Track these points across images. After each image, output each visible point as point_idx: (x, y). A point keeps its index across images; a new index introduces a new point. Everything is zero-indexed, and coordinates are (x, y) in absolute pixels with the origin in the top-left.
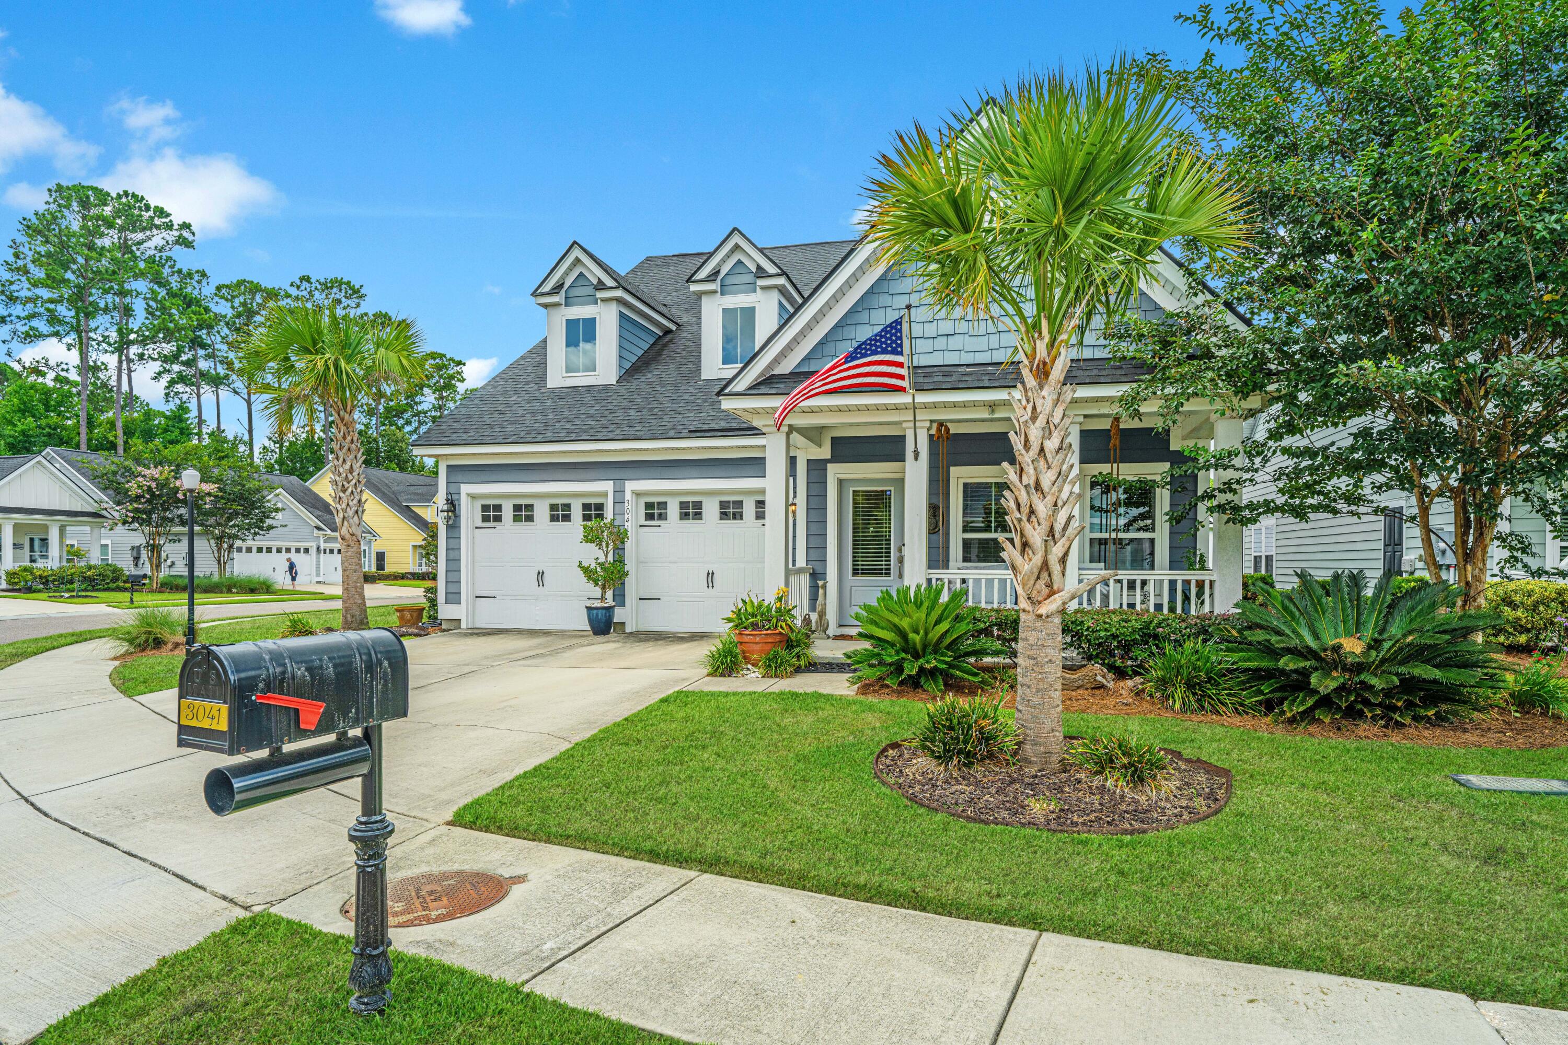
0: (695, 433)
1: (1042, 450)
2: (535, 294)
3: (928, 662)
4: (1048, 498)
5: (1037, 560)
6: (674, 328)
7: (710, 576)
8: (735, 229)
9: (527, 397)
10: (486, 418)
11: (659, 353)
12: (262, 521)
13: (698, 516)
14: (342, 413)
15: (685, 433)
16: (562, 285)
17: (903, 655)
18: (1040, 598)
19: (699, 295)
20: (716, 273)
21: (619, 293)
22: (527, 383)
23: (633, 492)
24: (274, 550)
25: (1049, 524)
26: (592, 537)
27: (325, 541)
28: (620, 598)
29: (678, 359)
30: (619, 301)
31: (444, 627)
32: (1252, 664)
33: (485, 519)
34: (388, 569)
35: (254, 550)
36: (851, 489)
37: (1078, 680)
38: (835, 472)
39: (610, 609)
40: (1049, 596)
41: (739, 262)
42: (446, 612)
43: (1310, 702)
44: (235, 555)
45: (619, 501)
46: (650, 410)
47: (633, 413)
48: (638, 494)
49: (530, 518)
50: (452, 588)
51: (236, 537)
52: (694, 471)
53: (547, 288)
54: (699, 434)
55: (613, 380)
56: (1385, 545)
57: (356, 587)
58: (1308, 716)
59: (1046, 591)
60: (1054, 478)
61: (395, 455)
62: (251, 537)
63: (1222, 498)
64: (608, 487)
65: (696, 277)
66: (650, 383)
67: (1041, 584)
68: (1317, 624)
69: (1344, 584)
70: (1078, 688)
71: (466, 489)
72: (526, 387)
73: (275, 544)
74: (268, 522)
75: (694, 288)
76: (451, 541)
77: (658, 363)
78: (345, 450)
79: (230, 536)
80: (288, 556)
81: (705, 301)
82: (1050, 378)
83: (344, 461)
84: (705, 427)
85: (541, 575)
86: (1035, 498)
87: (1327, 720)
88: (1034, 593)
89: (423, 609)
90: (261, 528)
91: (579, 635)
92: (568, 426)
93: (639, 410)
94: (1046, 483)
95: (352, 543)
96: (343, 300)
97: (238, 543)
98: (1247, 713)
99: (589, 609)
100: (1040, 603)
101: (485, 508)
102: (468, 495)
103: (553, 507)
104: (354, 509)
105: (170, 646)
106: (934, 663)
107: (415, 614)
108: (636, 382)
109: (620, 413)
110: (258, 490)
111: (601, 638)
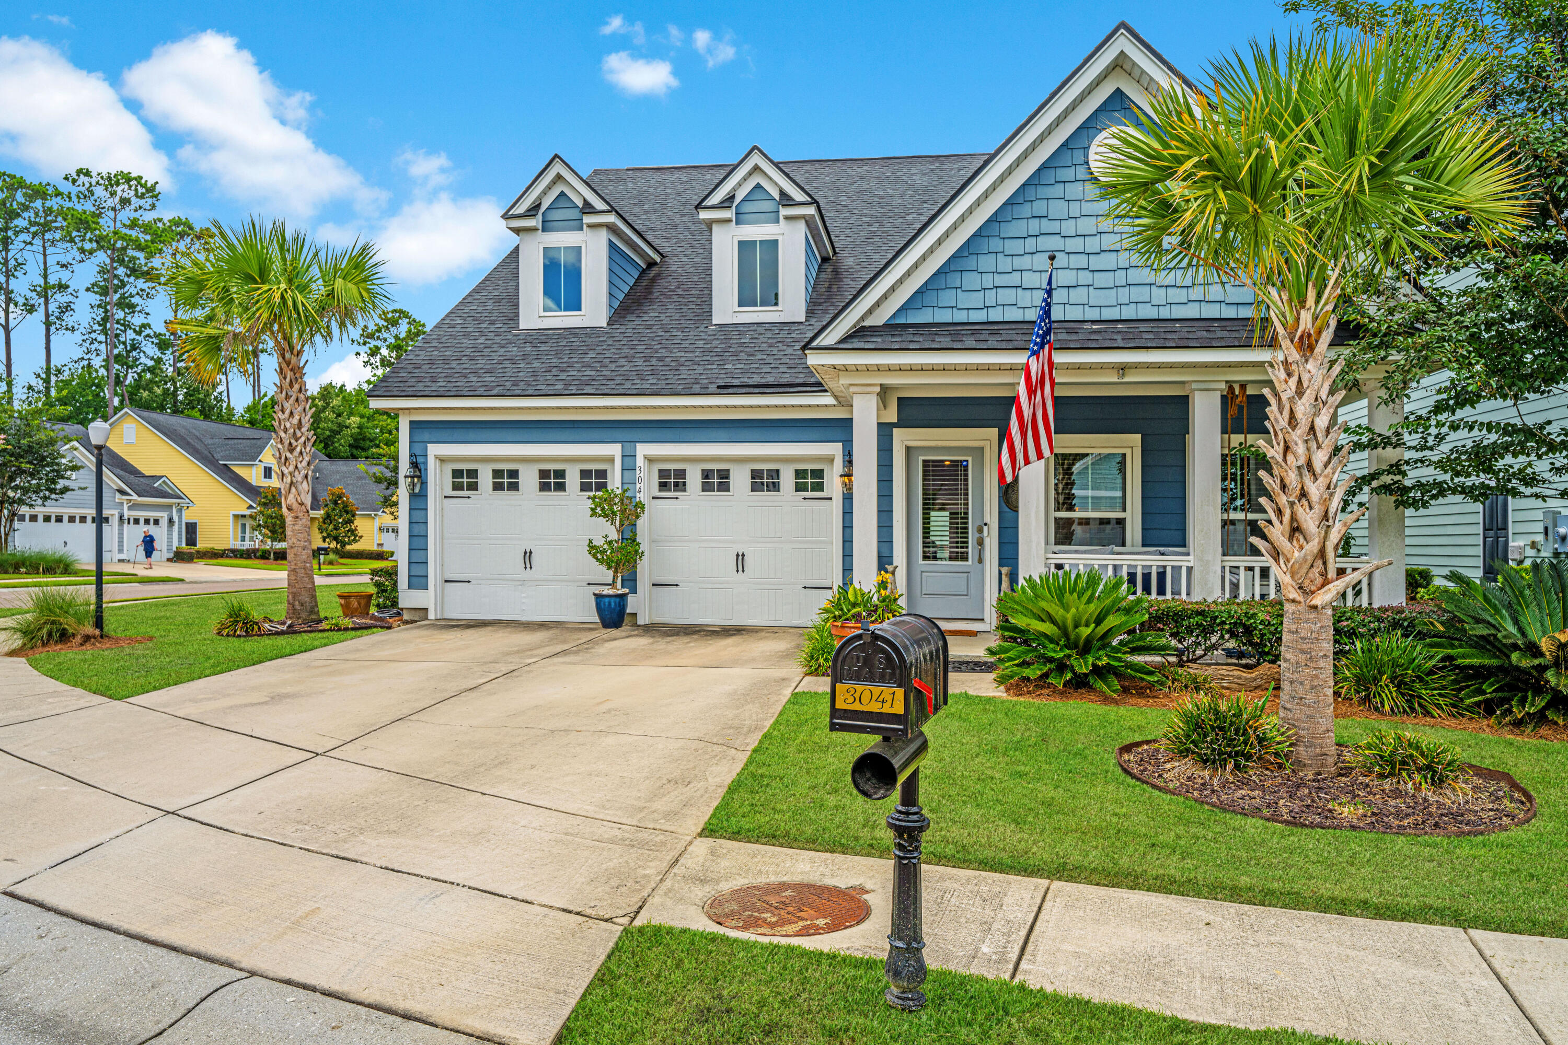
0: (725, 389)
1: (1312, 428)
2: (506, 216)
3: (1099, 659)
4: (1321, 480)
5: (1313, 546)
6: (658, 260)
7: (740, 558)
8: (755, 148)
9: (497, 339)
10: (454, 364)
11: (649, 290)
12: (54, 482)
13: (724, 487)
14: (287, 355)
15: (713, 388)
16: (538, 206)
17: (1067, 652)
18: (1313, 588)
19: (710, 224)
20: (732, 198)
21: (611, 218)
22: (492, 323)
23: (645, 457)
24: (65, 519)
25: (1323, 509)
26: (603, 509)
27: (130, 508)
28: (631, 582)
29: (676, 298)
30: (611, 228)
31: (406, 616)
32: (1475, 661)
33: (457, 487)
34: (201, 545)
35: (40, 518)
36: (921, 459)
37: (1255, 679)
38: (901, 438)
39: (623, 597)
40: (1323, 586)
41: (758, 186)
42: (408, 598)
43: (1541, 703)
44: (16, 524)
45: (629, 466)
46: (660, 359)
47: (640, 362)
48: (650, 460)
49: (514, 487)
50: (418, 571)
51: (21, 502)
52: (722, 434)
53: (521, 209)
54: (730, 390)
55: (604, 323)
56: (1485, 529)
57: (305, 569)
58: (1540, 718)
59: (1319, 580)
60: (1326, 459)
61: (199, 400)
62: (40, 502)
63: (1387, 479)
64: (615, 450)
65: (707, 203)
66: (649, 327)
67: (1316, 571)
68: (1521, 618)
69: (1546, 574)
70: (1256, 688)
71: (434, 450)
72: (492, 328)
73: (66, 511)
74: (61, 483)
75: (704, 215)
76: (414, 513)
77: (652, 302)
78: (292, 400)
79: (13, 502)
80: (146, 528)
81: (715, 228)
82: (1317, 350)
83: (291, 414)
84: (736, 382)
85: (528, 556)
86: (1307, 479)
87: (1561, 722)
88: (1307, 583)
89: (371, 595)
90: (53, 491)
91: (582, 627)
92: (563, 376)
93: (647, 359)
94: (1318, 465)
95: (300, 515)
96: (134, 200)
97: (24, 510)
98: (1462, 715)
99: (598, 596)
100: (1313, 592)
101: (457, 473)
102: (436, 457)
103: (544, 474)
104: (303, 472)
105: (78, 639)
106: (1105, 660)
107: (363, 602)
108: (631, 325)
109: (622, 362)
110: (52, 442)
111: (614, 632)
